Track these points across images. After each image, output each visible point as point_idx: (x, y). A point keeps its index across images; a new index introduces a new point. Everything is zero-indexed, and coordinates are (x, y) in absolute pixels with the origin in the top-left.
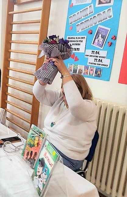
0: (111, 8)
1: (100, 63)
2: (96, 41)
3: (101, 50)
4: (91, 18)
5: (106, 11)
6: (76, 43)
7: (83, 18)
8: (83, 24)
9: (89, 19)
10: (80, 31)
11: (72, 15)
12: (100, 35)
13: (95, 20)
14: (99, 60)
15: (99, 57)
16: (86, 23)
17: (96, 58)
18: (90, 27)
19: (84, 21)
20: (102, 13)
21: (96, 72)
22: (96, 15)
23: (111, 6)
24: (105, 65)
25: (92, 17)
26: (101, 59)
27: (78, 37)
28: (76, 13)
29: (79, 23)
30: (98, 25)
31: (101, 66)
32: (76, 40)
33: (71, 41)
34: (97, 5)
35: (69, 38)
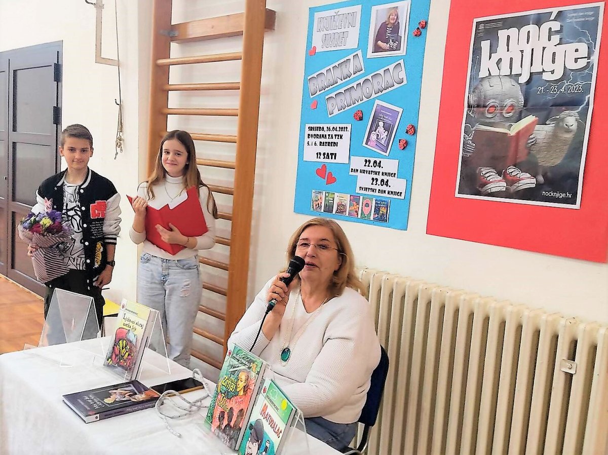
0: (402, 61)
1: (384, 188)
2: (373, 137)
3: (385, 157)
4: (358, 82)
5: (391, 67)
7: (340, 82)
8: (342, 97)
9: (354, 85)
10: (336, 112)
11: (315, 75)
13: (367, 89)
14: (383, 180)
15: (381, 173)
16: (348, 94)
17: (375, 177)
18: (357, 104)
19: (342, 90)
20: (381, 71)
21: (377, 210)
22: (369, 77)
23: (401, 57)
24: (395, 193)
25: (361, 81)
26: (385, 178)
27: (331, 126)
28: (324, 71)
29: (333, 95)
30: (374, 100)
31: (386, 195)
32: (327, 133)
33: (317, 136)
34: (370, 54)
35: (311, 129)
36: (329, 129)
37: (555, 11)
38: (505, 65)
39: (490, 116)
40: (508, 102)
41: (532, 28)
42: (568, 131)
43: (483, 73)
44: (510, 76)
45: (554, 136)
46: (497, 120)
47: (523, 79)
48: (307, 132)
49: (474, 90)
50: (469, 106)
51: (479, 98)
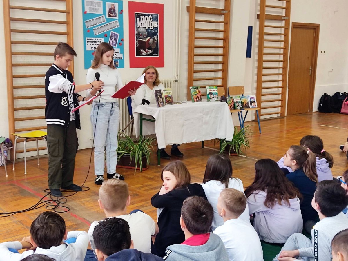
0: (117, 20)
1: (116, 57)
2: (111, 42)
3: (115, 48)
4: (104, 25)
5: (115, 21)
6: (95, 43)
7: (98, 24)
8: (99, 29)
9: (103, 25)
10: (97, 34)
11: (88, 21)
12: (113, 38)
13: (108, 27)
16: (101, 28)
18: (105, 32)
19: (99, 27)
20: (112, 22)
22: (108, 24)
23: (117, 19)
24: (120, 58)
25: (106, 24)
26: (116, 54)
27: (96, 38)
28: (91, 20)
29: (96, 28)
30: (110, 31)
31: (117, 59)
32: (95, 41)
33: (91, 42)
34: (107, 17)
35: (88, 39)
36: (95, 39)
37: (151, 14)
38: (142, 24)
39: (141, 37)
40: (144, 34)
41: (147, 17)
42: (156, 41)
43: (138, 26)
44: (144, 27)
45: (153, 42)
46: (143, 38)
47: (147, 28)
48: (87, 40)
49: (137, 30)
50: (136, 34)
51: (138, 32)
